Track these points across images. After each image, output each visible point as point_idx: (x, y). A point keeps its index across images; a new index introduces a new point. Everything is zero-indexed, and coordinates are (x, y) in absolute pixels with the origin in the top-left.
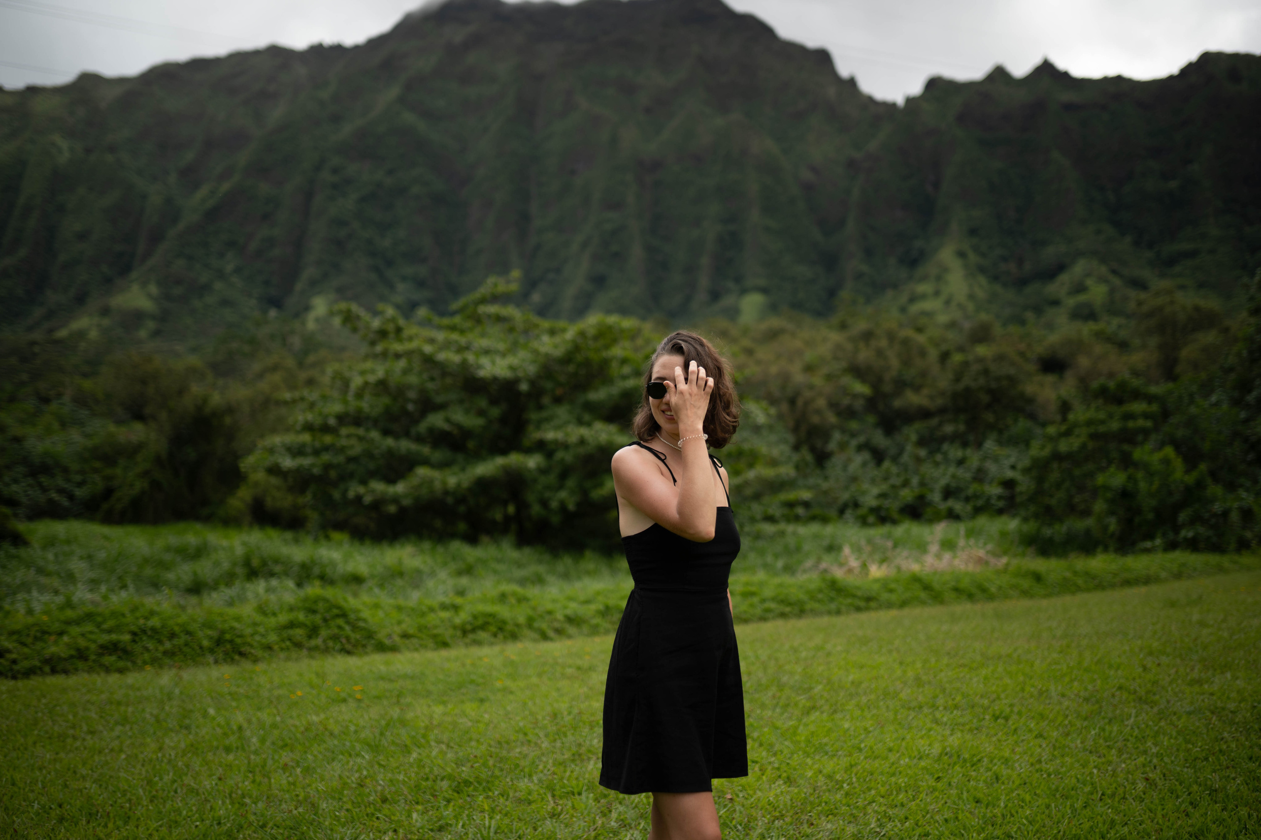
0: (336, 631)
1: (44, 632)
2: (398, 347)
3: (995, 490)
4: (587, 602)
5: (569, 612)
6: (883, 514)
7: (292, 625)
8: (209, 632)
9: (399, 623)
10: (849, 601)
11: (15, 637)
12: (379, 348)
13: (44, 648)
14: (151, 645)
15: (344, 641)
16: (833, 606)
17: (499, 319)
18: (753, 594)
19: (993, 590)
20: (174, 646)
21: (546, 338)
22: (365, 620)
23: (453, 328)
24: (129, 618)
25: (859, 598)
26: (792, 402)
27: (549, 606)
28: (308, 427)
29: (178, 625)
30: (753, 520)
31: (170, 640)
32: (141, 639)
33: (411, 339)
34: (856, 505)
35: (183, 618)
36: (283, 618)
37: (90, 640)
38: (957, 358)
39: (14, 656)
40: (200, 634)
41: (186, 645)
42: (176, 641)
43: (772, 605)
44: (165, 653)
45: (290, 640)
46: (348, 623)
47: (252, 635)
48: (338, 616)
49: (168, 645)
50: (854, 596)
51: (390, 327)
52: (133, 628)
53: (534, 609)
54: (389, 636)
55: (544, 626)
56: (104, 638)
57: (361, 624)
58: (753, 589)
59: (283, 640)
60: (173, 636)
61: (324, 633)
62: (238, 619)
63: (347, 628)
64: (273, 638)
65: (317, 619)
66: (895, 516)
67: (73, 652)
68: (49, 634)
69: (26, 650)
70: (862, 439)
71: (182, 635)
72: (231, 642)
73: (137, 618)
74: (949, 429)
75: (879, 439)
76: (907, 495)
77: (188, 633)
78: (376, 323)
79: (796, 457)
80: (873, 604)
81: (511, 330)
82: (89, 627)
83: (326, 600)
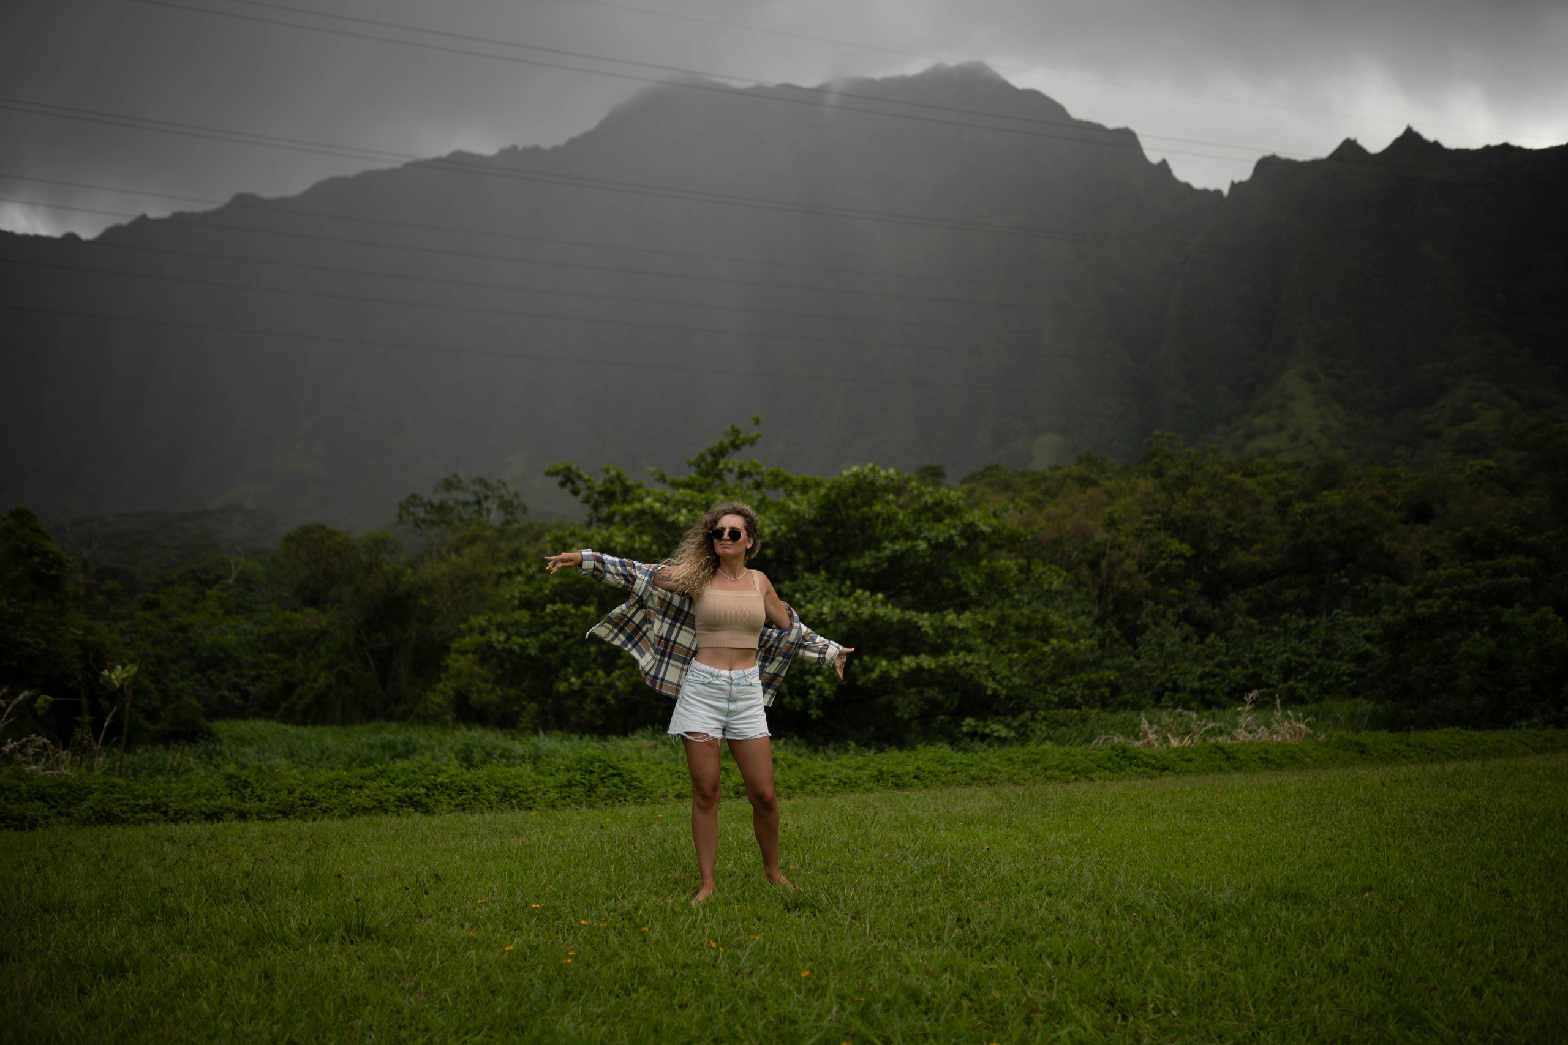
0: (614, 789)
1: (346, 786)
2: (627, 509)
3: (1346, 667)
4: (859, 768)
5: (842, 776)
6: (1208, 696)
7: (570, 784)
8: (496, 789)
9: (673, 784)
10: (1143, 769)
11: (322, 788)
12: (605, 511)
13: (349, 800)
14: (443, 800)
15: (622, 799)
16: (1123, 773)
17: (742, 474)
18: (1036, 762)
19: (1308, 760)
20: (465, 800)
21: (797, 495)
22: (640, 782)
23: (688, 485)
24: (420, 776)
25: (1154, 767)
26: (1094, 565)
27: (822, 772)
28: (526, 604)
29: (465, 781)
30: (1048, 705)
31: (460, 795)
32: (433, 795)
33: (641, 500)
34: (1176, 689)
35: (468, 776)
36: (562, 777)
37: (390, 794)
38: (1300, 507)
39: (327, 805)
40: (486, 790)
41: (473, 798)
42: (464, 796)
43: (1057, 773)
44: (456, 806)
45: (569, 797)
46: (623, 783)
47: (533, 791)
48: (614, 775)
49: (459, 800)
50: (1147, 765)
51: (617, 488)
52: (427, 784)
53: (806, 773)
54: (665, 796)
55: (817, 789)
56: (400, 792)
57: (634, 783)
58: (1037, 757)
59: (564, 798)
60: (461, 791)
61: (602, 791)
62: (521, 776)
63: (624, 787)
64: (553, 795)
65: (594, 778)
66: (1224, 699)
67: (375, 803)
68: (349, 787)
69: (334, 800)
70: (1181, 609)
71: (472, 791)
72: (515, 797)
73: (428, 775)
74: (1290, 594)
75: (1203, 609)
76: (1237, 673)
77: (477, 789)
78: (599, 483)
79: (1099, 631)
80: (1167, 772)
81: (758, 486)
82: (384, 782)
83: (600, 761)
